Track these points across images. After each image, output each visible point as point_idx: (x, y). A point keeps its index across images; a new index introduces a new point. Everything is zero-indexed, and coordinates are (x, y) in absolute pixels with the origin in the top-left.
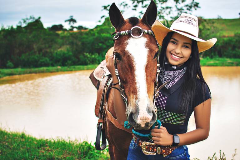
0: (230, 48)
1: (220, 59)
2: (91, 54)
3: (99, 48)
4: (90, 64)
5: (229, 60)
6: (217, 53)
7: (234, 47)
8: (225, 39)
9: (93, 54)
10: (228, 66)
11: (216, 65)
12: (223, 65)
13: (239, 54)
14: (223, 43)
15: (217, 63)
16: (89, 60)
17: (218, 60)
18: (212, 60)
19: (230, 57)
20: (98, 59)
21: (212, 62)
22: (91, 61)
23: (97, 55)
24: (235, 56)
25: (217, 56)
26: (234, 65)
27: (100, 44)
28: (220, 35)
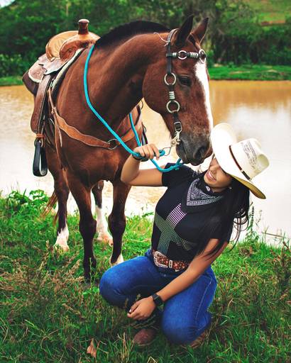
0: (274, 47)
1: (254, 66)
2: (7, 56)
3: (22, 44)
4: (5, 75)
5: (271, 69)
6: (248, 55)
7: (281, 45)
8: (266, 29)
9: (11, 55)
10: (269, 79)
11: (246, 77)
12: (259, 77)
13: (289, 57)
14: (261, 36)
15: (248, 75)
16: (4, 68)
17: (251, 68)
18: (238, 69)
19: (273, 63)
20: (20, 65)
21: (238, 72)
22: (8, 68)
23: (18, 57)
24: (283, 62)
25: (249, 61)
26: (279, 78)
27: (25, 38)
28: (257, 21)
